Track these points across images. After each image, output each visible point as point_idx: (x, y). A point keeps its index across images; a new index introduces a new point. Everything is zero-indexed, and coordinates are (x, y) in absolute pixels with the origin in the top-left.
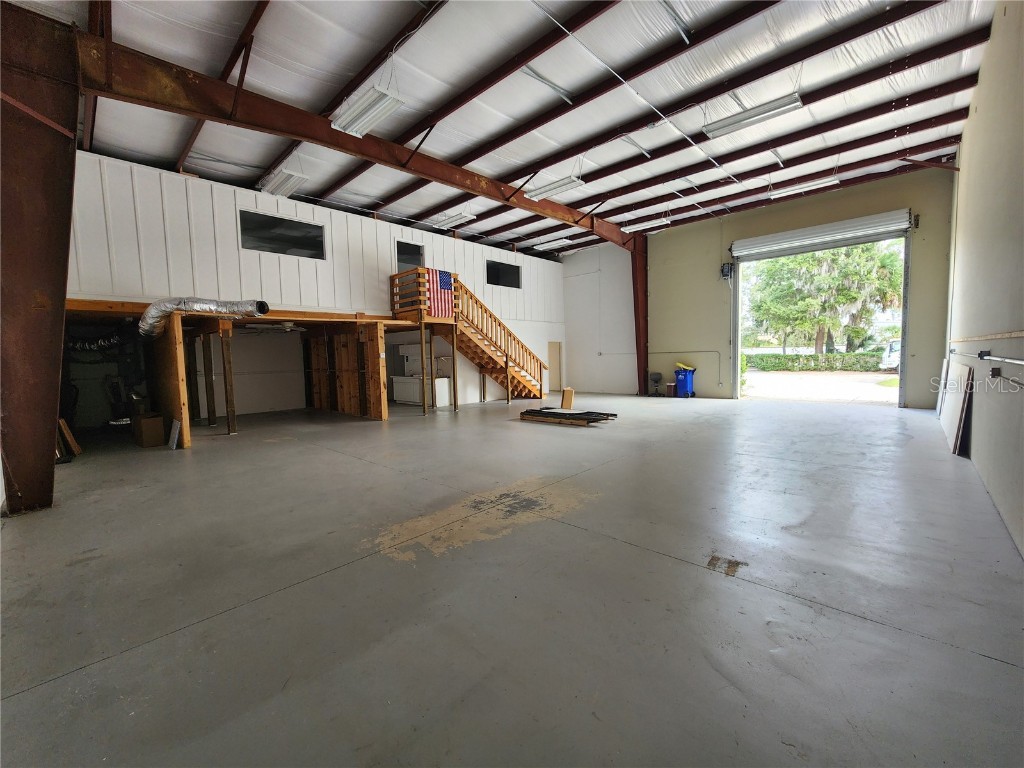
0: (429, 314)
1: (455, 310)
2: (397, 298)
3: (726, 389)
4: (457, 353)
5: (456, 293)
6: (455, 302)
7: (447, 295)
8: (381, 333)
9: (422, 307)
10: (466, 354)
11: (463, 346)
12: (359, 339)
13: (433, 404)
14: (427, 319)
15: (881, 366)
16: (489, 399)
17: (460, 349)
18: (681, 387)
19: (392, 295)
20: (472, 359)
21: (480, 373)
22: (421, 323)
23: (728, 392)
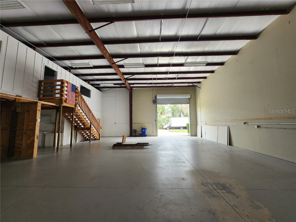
0: (66, 102)
1: (76, 102)
2: (42, 92)
3: (154, 134)
5: (77, 95)
6: (76, 98)
7: (74, 95)
8: (39, 108)
9: (63, 98)
15: (164, 128)
16: (78, 141)
18: (143, 134)
22: (60, 106)
23: (155, 135)
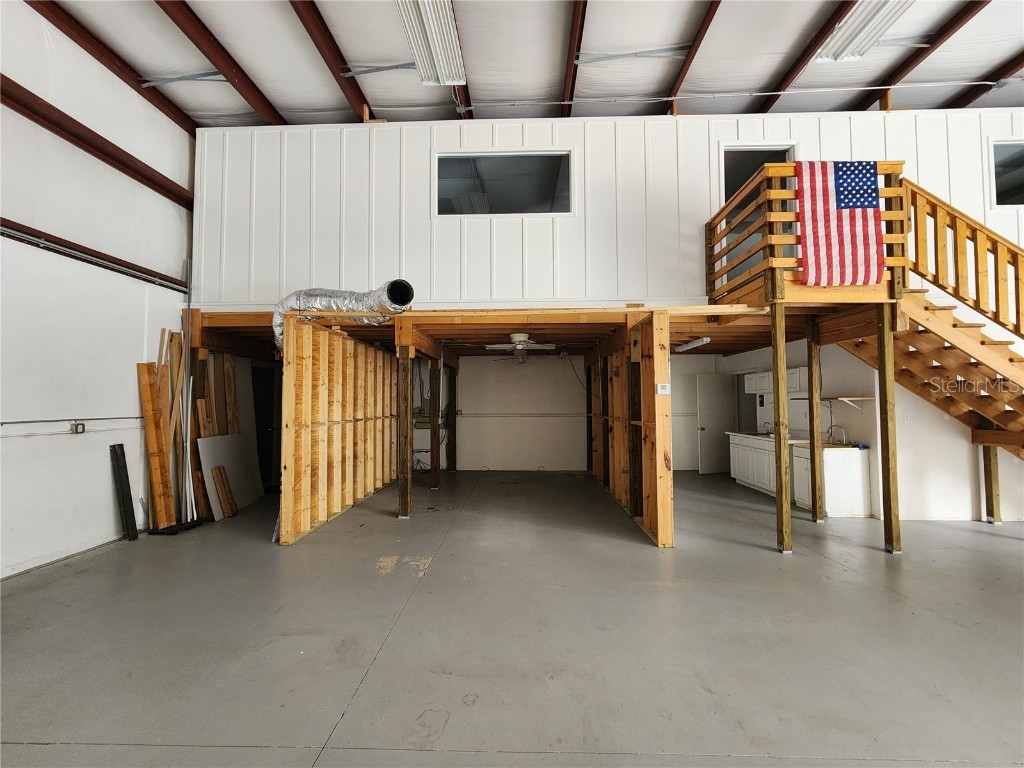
0: (800, 280)
1: (890, 261)
4: (896, 392)
5: (894, 215)
6: (888, 239)
7: (867, 224)
9: (777, 262)
10: (923, 390)
11: (915, 367)
12: (629, 358)
13: (815, 510)
14: (793, 296)
17: (903, 376)
19: (711, 259)
20: (946, 403)
21: (975, 440)
22: (774, 306)
